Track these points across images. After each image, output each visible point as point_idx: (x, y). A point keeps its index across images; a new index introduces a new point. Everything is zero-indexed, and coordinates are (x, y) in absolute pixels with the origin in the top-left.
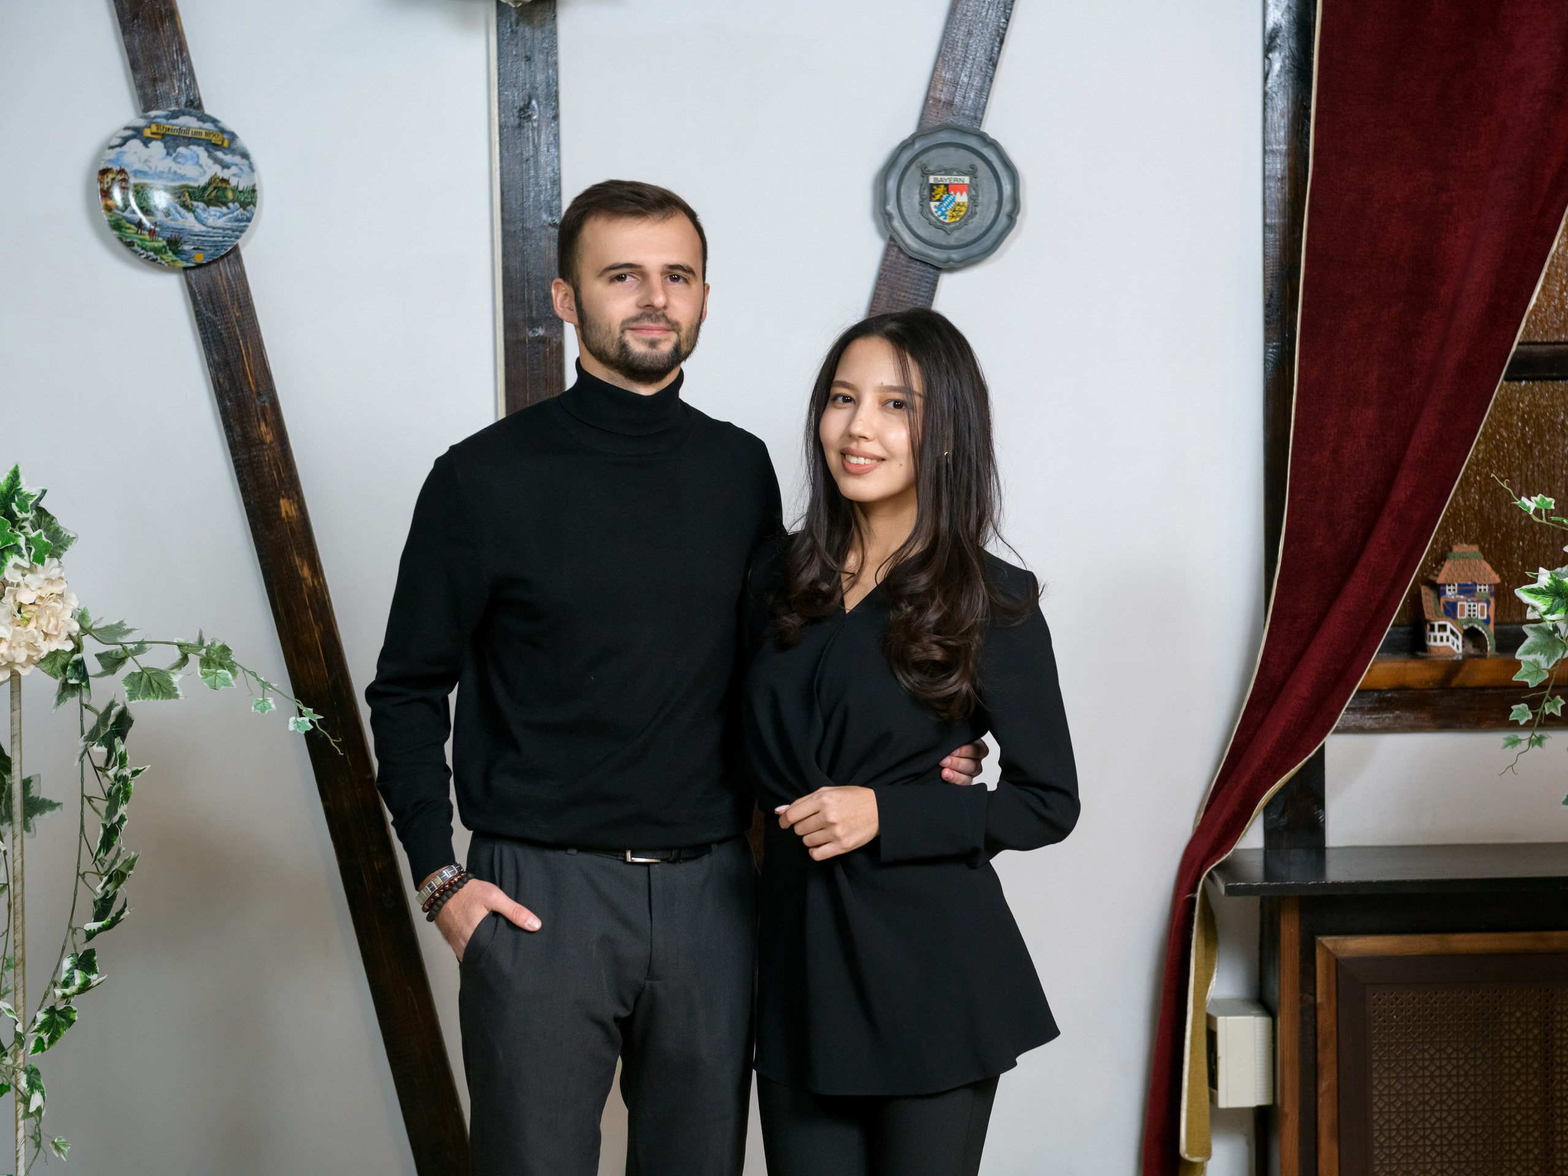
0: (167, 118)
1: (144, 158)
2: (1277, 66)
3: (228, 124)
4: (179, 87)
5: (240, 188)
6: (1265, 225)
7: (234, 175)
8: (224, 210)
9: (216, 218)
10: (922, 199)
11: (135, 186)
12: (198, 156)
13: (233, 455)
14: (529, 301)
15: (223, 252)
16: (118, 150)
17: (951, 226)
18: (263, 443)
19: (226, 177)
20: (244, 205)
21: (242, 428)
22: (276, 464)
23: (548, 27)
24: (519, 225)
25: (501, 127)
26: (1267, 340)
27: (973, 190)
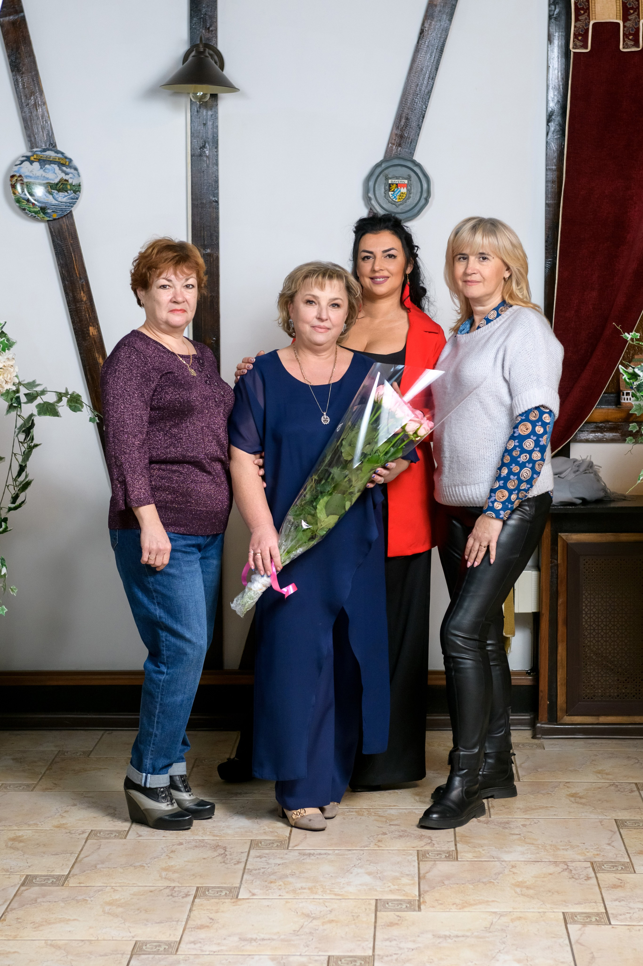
0: (41, 151)
1: (30, 170)
2: (552, 129)
3: (68, 154)
4: (47, 136)
5: (73, 184)
6: (546, 204)
7: (71, 178)
8: (66, 194)
9: (62, 197)
10: (385, 191)
11: (26, 183)
12: (54, 169)
13: (69, 306)
14: (204, 236)
15: (65, 213)
16: (19, 166)
17: (399, 203)
18: (82, 301)
19: (67, 179)
20: (75, 192)
21: (73, 294)
22: (88, 310)
23: (213, 110)
24: (199, 201)
25: (192, 156)
26: (546, 258)
27: (409, 186)
